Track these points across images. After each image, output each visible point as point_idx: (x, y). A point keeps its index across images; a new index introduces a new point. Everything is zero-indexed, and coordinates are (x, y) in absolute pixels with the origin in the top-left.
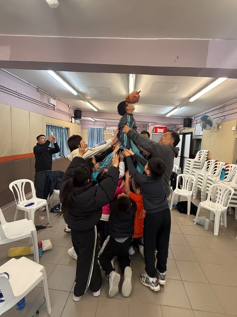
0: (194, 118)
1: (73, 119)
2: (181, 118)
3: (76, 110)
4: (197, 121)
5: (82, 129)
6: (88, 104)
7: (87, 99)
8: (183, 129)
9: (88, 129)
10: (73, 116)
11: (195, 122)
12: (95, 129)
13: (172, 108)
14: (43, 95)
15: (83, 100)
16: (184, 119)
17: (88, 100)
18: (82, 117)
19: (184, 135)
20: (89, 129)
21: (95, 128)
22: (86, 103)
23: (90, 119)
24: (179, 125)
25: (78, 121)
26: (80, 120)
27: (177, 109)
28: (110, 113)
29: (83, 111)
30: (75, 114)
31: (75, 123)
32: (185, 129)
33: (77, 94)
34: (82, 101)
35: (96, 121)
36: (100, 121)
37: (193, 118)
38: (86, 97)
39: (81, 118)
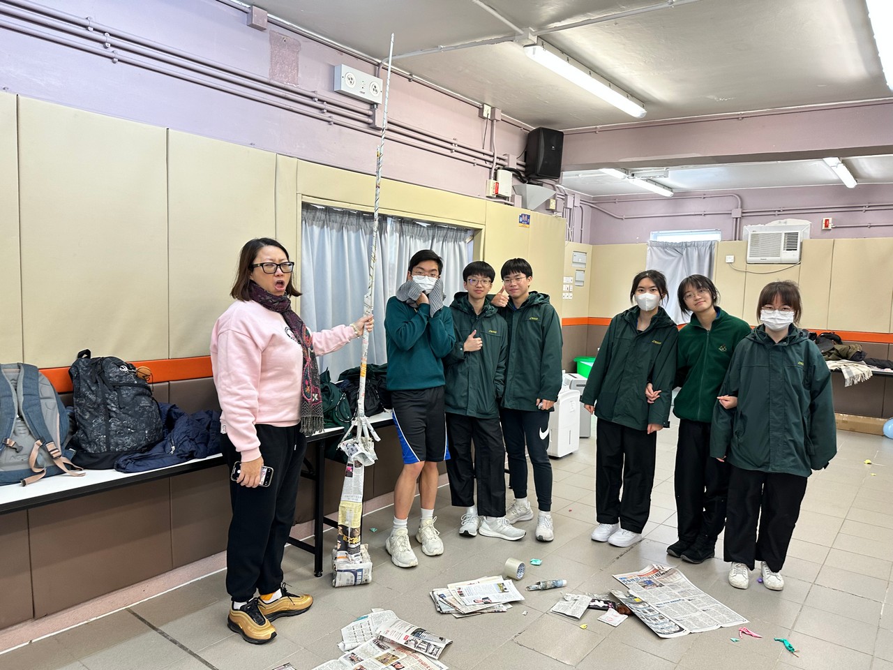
6: (543, 61)
10: (512, 163)
14: (296, 48)
25: (543, 192)
30: (525, 157)
31: (524, 206)
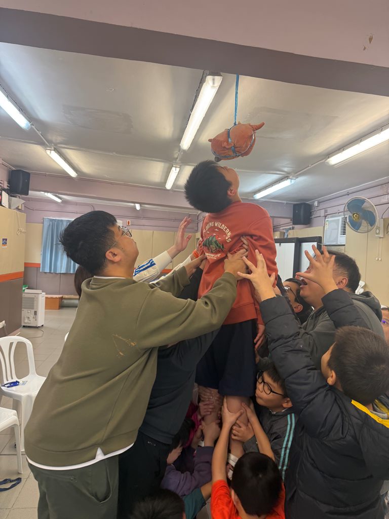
0: (319, 203)
1: (5, 196)
2: (285, 202)
3: (13, 171)
4: (326, 211)
5: (27, 222)
6: (54, 156)
7: (54, 141)
8: (290, 229)
9: (43, 223)
10: (6, 186)
11: (322, 213)
12: (62, 224)
13: (274, 177)
15: (42, 144)
16: (295, 206)
17: (56, 144)
18: (30, 192)
19: (299, 242)
20: (46, 224)
21: (62, 221)
22: (48, 152)
23: (50, 196)
24: (275, 219)
25: (18, 201)
26: (23, 199)
27: (289, 180)
28: (112, 184)
29: (35, 174)
30: (9, 182)
31: (10, 207)
32: (293, 228)
33: (29, 125)
34: (38, 149)
35: (65, 202)
36: (76, 204)
37: (316, 204)
38: (50, 137)
39: (27, 194)
